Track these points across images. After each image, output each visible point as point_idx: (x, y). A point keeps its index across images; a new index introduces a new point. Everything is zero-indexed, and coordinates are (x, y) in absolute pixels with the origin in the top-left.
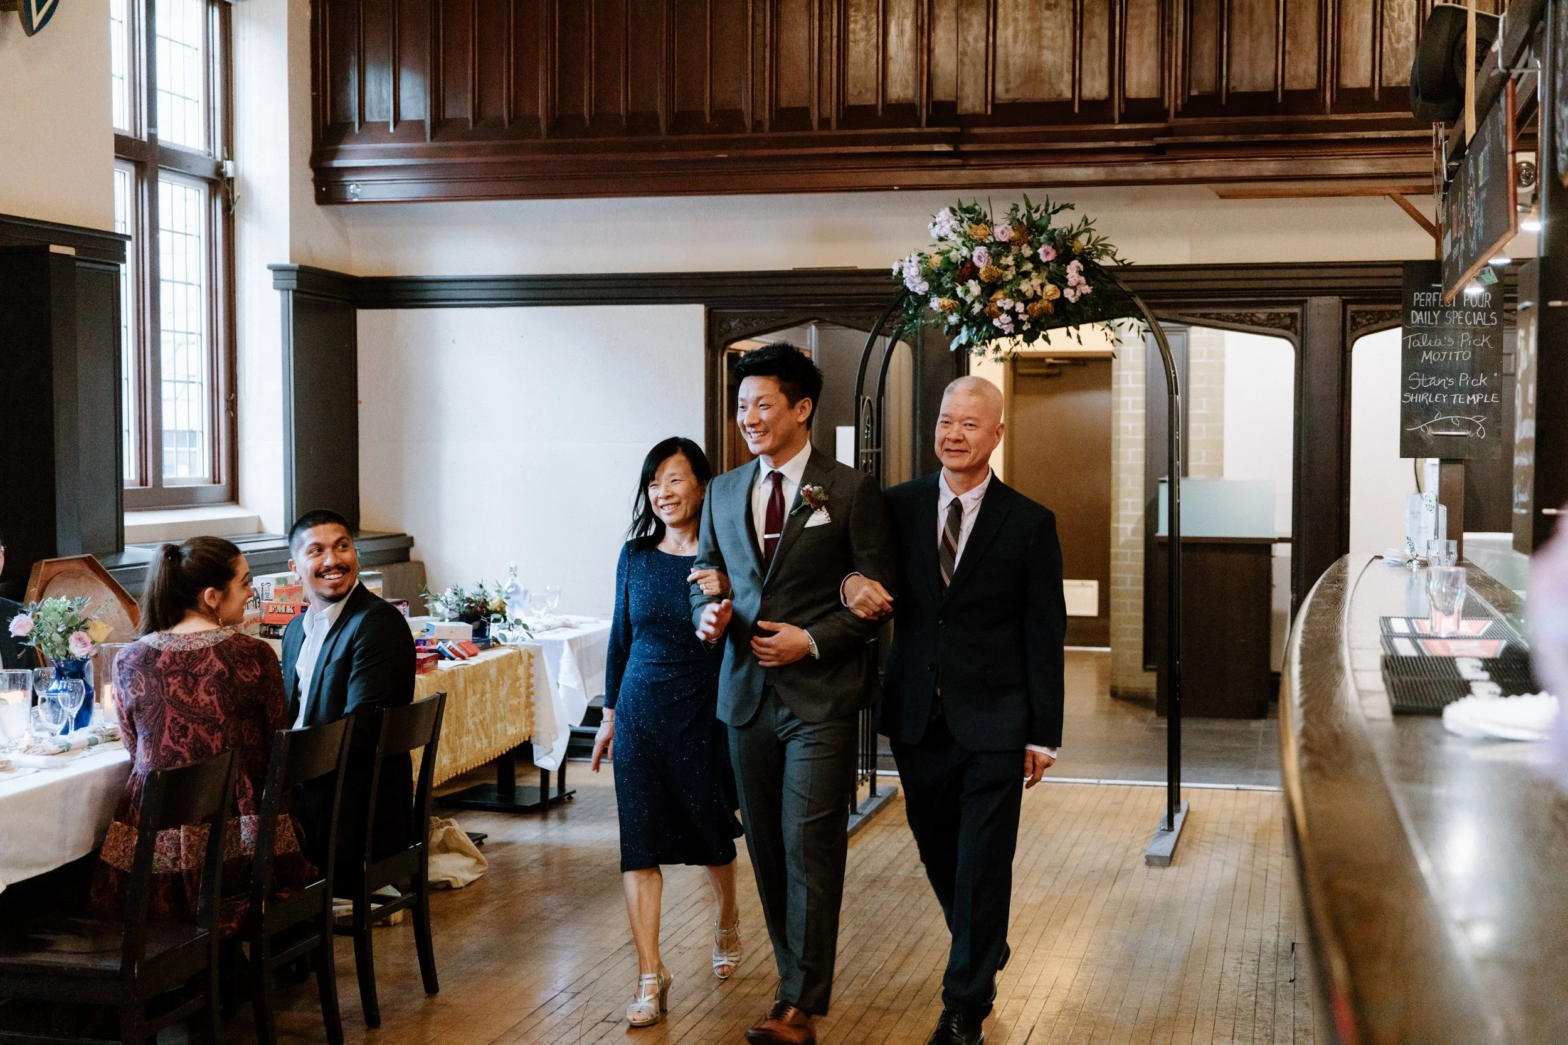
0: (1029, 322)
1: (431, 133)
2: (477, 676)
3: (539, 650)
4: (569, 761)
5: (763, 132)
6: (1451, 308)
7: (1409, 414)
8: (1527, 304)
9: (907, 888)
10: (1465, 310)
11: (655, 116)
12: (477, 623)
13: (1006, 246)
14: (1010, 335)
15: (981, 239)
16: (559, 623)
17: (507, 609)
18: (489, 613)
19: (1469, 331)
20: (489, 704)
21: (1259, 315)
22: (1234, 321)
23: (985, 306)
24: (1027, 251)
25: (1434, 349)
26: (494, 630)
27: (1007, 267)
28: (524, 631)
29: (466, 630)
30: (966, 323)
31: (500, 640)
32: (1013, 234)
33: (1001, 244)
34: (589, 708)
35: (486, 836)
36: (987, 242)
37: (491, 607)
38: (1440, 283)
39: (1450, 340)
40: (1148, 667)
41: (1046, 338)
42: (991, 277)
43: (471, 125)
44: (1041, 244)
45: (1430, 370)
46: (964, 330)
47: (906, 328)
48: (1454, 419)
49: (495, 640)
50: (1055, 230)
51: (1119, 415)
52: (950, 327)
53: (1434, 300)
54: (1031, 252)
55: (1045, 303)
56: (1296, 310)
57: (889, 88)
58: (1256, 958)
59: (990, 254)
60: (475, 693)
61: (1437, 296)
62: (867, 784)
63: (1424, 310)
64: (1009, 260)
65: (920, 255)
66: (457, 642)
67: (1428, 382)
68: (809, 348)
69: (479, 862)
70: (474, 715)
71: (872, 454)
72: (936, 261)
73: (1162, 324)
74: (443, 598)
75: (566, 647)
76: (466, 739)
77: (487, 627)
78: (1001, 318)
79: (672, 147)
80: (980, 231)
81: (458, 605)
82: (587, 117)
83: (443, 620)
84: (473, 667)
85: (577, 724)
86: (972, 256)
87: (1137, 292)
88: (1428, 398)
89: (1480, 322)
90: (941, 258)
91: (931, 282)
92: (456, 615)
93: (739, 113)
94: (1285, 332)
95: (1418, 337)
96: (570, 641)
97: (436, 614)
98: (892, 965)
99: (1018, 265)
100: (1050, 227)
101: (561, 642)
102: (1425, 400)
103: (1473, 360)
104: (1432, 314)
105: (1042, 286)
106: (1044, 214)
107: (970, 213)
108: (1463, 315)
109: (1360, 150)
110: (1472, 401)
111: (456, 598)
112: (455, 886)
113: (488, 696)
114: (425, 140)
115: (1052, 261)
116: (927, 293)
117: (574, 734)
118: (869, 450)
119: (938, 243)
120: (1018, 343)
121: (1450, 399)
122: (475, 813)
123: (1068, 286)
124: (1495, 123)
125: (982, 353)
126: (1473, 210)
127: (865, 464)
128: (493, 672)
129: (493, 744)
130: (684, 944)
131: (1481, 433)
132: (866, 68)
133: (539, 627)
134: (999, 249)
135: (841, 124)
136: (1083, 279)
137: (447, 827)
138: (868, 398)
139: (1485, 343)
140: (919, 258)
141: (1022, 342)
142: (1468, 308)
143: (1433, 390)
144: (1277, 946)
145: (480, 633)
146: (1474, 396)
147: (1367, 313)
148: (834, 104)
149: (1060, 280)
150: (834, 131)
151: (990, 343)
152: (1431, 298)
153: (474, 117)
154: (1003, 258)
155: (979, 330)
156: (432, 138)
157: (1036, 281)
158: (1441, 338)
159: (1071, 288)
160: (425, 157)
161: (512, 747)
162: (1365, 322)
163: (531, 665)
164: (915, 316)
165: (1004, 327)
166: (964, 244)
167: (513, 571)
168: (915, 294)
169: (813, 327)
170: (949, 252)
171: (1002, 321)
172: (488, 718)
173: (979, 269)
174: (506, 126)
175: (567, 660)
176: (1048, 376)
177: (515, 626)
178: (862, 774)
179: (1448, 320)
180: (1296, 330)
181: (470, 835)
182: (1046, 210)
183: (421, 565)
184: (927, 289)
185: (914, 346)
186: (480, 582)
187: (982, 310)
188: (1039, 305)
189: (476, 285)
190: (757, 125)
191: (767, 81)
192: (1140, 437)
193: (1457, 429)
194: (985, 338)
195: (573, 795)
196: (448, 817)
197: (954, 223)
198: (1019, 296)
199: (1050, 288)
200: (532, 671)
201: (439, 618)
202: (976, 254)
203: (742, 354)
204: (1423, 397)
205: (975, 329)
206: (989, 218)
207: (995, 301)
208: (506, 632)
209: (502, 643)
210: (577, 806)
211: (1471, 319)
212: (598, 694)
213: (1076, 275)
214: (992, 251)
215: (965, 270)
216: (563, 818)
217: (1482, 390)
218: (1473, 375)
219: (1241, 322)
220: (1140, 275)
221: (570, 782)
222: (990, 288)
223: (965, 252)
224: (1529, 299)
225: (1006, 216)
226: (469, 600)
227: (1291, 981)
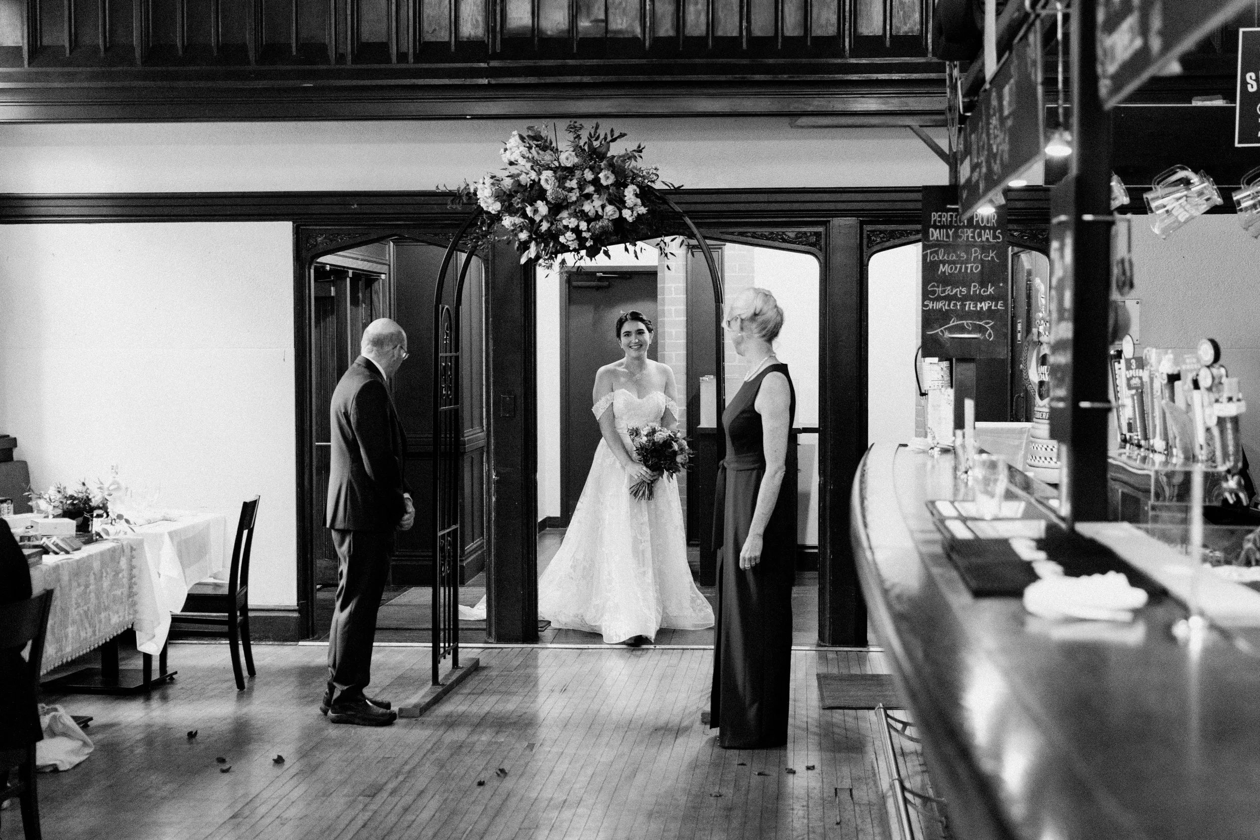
0: (591, 239)
1: (29, 59)
2: (81, 569)
3: (141, 543)
4: (170, 643)
5: (345, 64)
6: (964, 227)
7: (929, 319)
8: (1063, 218)
9: (489, 752)
10: (975, 228)
11: (243, 48)
12: (81, 519)
13: (569, 171)
14: (575, 250)
15: (548, 165)
16: (159, 517)
17: (109, 505)
18: (92, 509)
19: (979, 246)
20: (92, 595)
21: (790, 234)
22: (768, 239)
23: (552, 224)
24: (589, 176)
25: (949, 263)
26: (97, 525)
27: (571, 190)
28: (126, 525)
29: (70, 525)
30: (535, 240)
31: (102, 534)
32: (576, 160)
33: (566, 169)
34: (189, 595)
35: (91, 719)
36: (553, 166)
37: (94, 503)
38: (956, 204)
39: (963, 254)
40: (691, 542)
41: (606, 253)
42: (557, 198)
43: (68, 51)
44: (601, 170)
45: (946, 281)
46: (533, 245)
47: (480, 243)
48: (967, 324)
49: (98, 534)
50: (613, 157)
51: (663, 323)
52: (521, 243)
53: (949, 219)
54: (593, 176)
55: (606, 222)
56: (821, 229)
57: (461, 27)
58: (805, 803)
59: (556, 178)
60: (79, 585)
61: (951, 216)
62: (450, 658)
63: (940, 227)
64: (573, 184)
65: (492, 177)
66: (61, 537)
67: (944, 291)
68: (388, 263)
69: (85, 744)
70: (78, 605)
71: (451, 357)
72: (508, 183)
73: (708, 242)
74: (46, 496)
75: (167, 539)
76: (71, 630)
77: (90, 523)
78: (566, 235)
79: (260, 76)
80: (547, 157)
81: (61, 502)
82: (179, 44)
83: (47, 517)
84: (78, 561)
85: (178, 611)
86: (540, 179)
87: (687, 213)
88: (944, 305)
89: (987, 239)
90: (512, 181)
91: (502, 202)
92: (60, 511)
93: (323, 48)
94: (812, 249)
95: (936, 252)
96: (171, 534)
97: (40, 511)
98: (481, 826)
99: (581, 187)
100: (609, 154)
101: (161, 535)
102: (942, 307)
103: (982, 272)
104: (947, 231)
105: (603, 207)
106: (603, 142)
107: (538, 141)
108: (973, 232)
109: (874, 90)
110: (982, 308)
111: (59, 496)
112: (61, 769)
113: (92, 587)
114: (22, 66)
115: (612, 185)
116: (499, 212)
117: (175, 619)
118: (448, 354)
119: (509, 167)
120: (582, 257)
121: (963, 306)
122: (81, 697)
123: (626, 207)
124: (1022, 57)
125: (550, 267)
126: (996, 137)
127: (445, 367)
128: (96, 565)
129: (97, 632)
130: (285, 816)
131: (990, 336)
132: (439, 8)
133: (140, 521)
134: (564, 173)
135: (417, 59)
136: (639, 201)
137: (53, 713)
138: (446, 307)
139: (992, 257)
140: (492, 181)
141: (585, 257)
142: (978, 226)
143: (949, 298)
144: (822, 792)
145: (83, 528)
146: (983, 304)
147: (881, 232)
148: (411, 39)
149: (619, 202)
150: (411, 64)
151: (556, 257)
152: (946, 217)
153: (70, 45)
154: (568, 181)
155: (547, 245)
156: (29, 64)
157: (597, 203)
158: (954, 252)
159: (629, 209)
160: (23, 81)
161: (115, 634)
162: (879, 240)
163: (133, 557)
164: (488, 233)
165: (569, 243)
166: (532, 168)
167: (115, 469)
168: (488, 213)
169: (392, 244)
170: (519, 175)
171: (568, 238)
172: (92, 609)
173: (546, 191)
174: (102, 54)
175: (168, 551)
176: (598, 288)
177: (117, 520)
178: (444, 647)
179: (961, 237)
180: (821, 247)
181: (75, 718)
182: (605, 138)
183: (24, 464)
184: (499, 209)
185: (486, 261)
186: (83, 480)
187: (549, 228)
188: (600, 224)
189: (75, 202)
190: (341, 58)
191: (349, 18)
192: (683, 341)
193: (969, 332)
194: (552, 253)
195: (174, 676)
196: (54, 702)
197: (524, 150)
198: (583, 215)
199: (610, 209)
200: (134, 562)
201: (43, 515)
202: (543, 177)
203: (328, 268)
204: (941, 305)
205: (543, 245)
206: (554, 145)
207: (561, 220)
208: (109, 527)
209: (105, 536)
210: (178, 686)
211: (980, 235)
212: (197, 582)
213: (633, 197)
214: (558, 175)
215: (533, 192)
216: (164, 698)
217: (990, 298)
218: (983, 285)
219: (773, 240)
220: (688, 198)
221: (172, 663)
222: (556, 208)
223: (533, 175)
224: (1064, 213)
225: (570, 143)
226: (72, 497)
227: (838, 824)
